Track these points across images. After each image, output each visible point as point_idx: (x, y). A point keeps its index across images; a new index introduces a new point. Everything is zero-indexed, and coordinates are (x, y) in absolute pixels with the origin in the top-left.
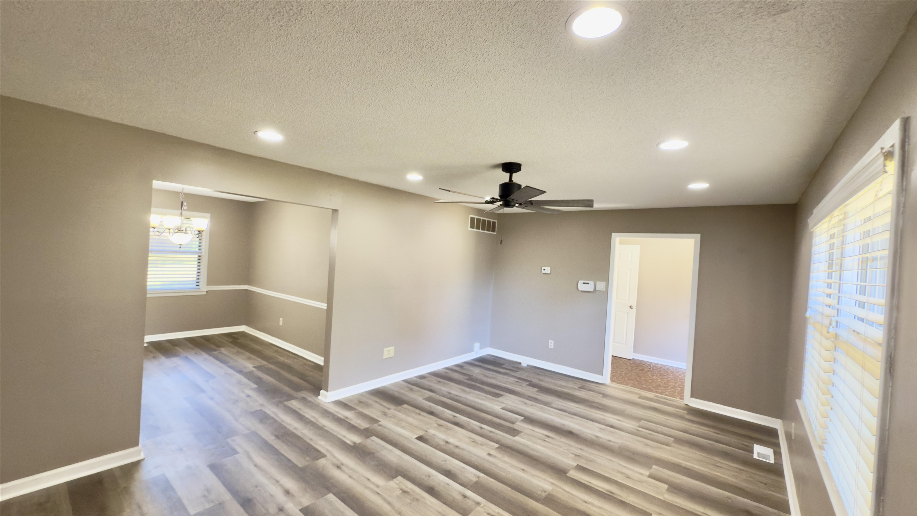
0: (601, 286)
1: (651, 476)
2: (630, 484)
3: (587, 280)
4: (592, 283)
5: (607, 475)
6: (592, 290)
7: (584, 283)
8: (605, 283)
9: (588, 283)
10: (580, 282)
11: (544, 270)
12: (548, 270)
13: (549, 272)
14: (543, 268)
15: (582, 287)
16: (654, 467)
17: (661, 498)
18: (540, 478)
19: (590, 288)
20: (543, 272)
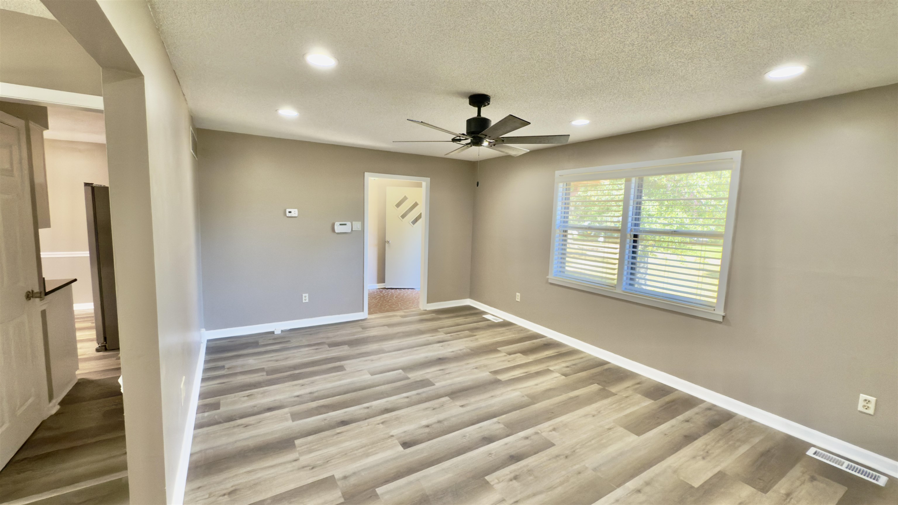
0: (357, 226)
3: (345, 222)
4: (349, 224)
6: (349, 231)
7: (341, 225)
8: (360, 223)
9: (345, 224)
10: (336, 223)
11: (290, 212)
12: (295, 212)
13: (296, 215)
14: (288, 210)
15: (338, 229)
19: (347, 229)
20: (288, 215)
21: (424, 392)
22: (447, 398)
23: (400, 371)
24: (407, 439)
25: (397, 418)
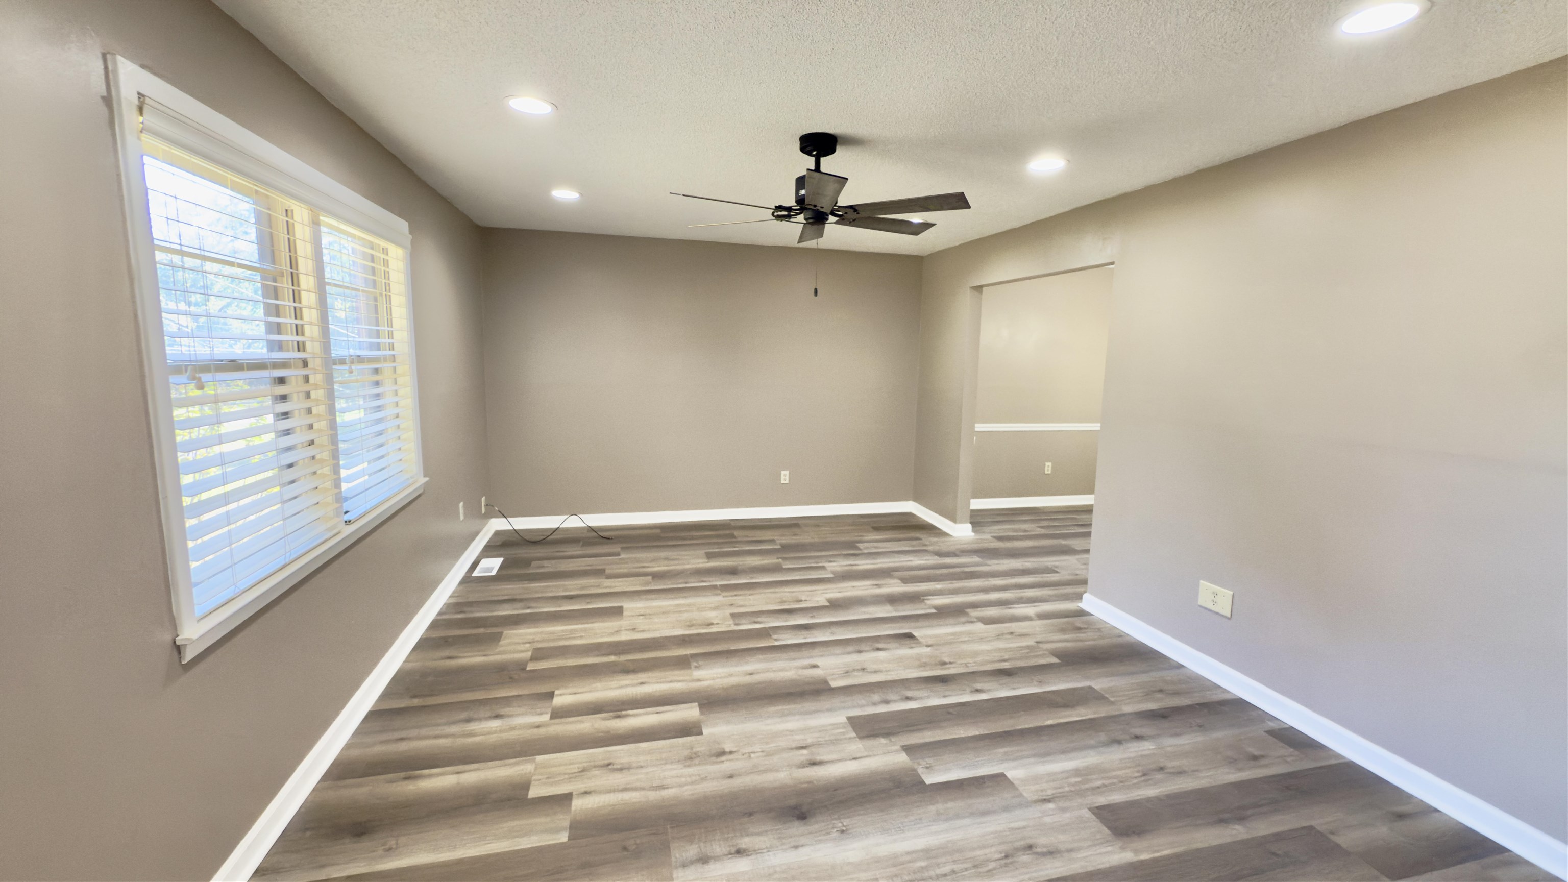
1: (565, 799)
2: (599, 753)
5: (644, 745)
16: (563, 838)
17: (539, 758)
18: (721, 678)
21: (874, 704)
22: (834, 684)
23: (929, 780)
24: (908, 641)
25: (923, 665)
